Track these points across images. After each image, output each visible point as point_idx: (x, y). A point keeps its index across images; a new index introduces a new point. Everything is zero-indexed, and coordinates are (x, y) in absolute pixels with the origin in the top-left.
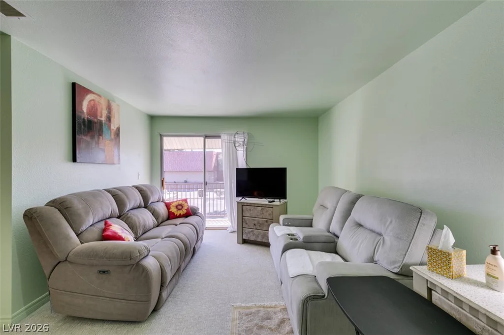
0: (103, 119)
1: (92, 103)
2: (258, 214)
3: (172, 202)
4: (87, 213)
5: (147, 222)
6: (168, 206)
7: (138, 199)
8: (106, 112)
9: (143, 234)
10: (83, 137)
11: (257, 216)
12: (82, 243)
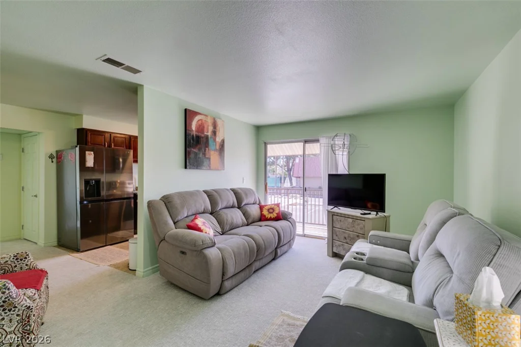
0: (209, 134)
1: (200, 122)
2: (349, 226)
3: (265, 206)
4: (183, 207)
5: (235, 221)
6: (261, 208)
7: (232, 199)
8: (212, 128)
9: (230, 230)
10: (192, 150)
11: (349, 228)
12: (176, 228)
